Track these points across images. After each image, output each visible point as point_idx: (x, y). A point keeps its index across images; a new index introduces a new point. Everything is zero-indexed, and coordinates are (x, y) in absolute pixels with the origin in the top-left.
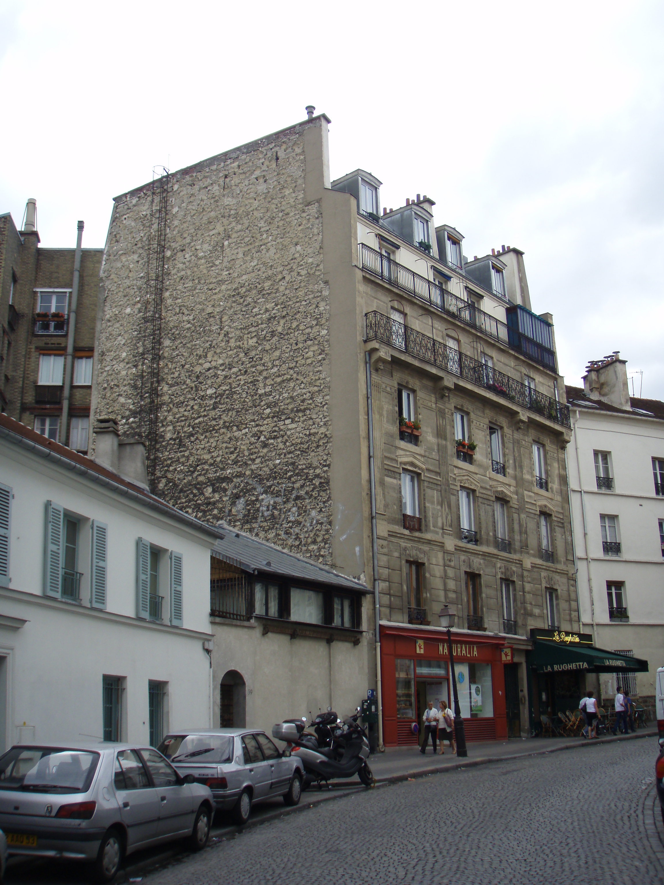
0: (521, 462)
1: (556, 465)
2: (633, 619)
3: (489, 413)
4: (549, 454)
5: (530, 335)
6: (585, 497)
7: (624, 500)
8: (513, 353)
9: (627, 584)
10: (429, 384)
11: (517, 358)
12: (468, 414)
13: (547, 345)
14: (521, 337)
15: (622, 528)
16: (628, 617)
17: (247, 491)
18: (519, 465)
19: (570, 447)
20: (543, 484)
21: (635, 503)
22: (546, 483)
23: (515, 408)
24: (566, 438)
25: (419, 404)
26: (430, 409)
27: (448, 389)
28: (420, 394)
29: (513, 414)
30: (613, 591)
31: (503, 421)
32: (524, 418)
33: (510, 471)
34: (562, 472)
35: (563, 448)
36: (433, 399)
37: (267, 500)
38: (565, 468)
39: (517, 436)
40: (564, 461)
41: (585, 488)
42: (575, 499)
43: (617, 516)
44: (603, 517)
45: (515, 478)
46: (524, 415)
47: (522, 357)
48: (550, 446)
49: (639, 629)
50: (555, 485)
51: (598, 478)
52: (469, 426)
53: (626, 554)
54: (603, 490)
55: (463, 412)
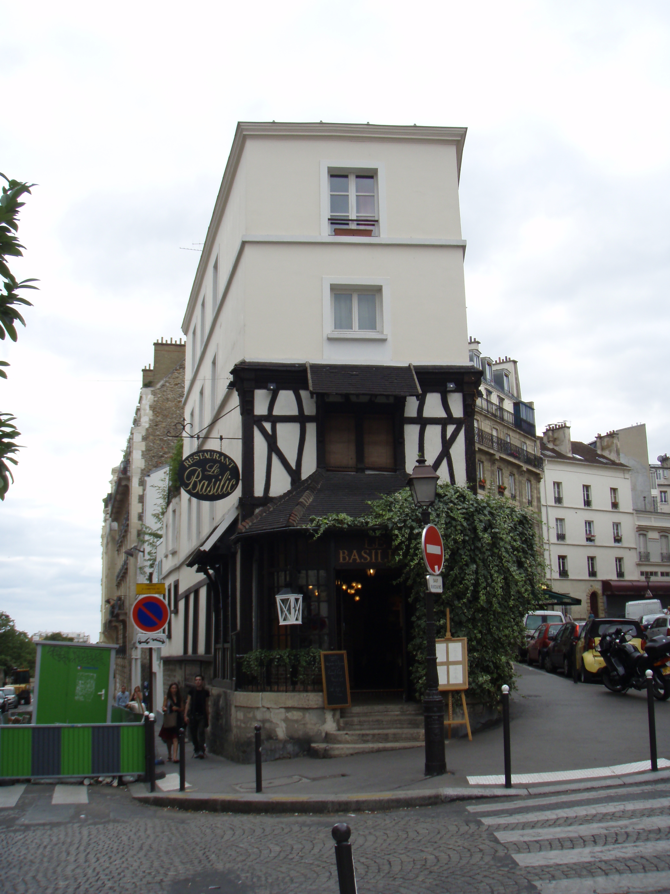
0: (522, 493)
1: (535, 491)
2: (571, 577)
3: (510, 468)
4: (533, 485)
5: (525, 419)
6: (549, 509)
7: (567, 510)
8: (518, 431)
9: (568, 557)
10: (488, 457)
11: (519, 433)
12: (501, 470)
13: (531, 422)
14: (522, 420)
15: (566, 525)
16: (568, 575)
18: (521, 495)
19: (542, 480)
20: (530, 503)
21: (573, 511)
22: (531, 502)
23: (521, 464)
24: (541, 476)
25: (485, 468)
26: (488, 470)
27: (497, 460)
28: (486, 463)
29: (519, 467)
30: (561, 561)
31: (515, 471)
32: (525, 469)
33: (517, 498)
34: (538, 495)
35: (539, 482)
36: (490, 465)
38: (539, 493)
39: (520, 478)
40: (539, 489)
41: (549, 504)
42: (543, 510)
43: (564, 519)
44: (557, 519)
45: (520, 502)
46: (525, 467)
47: (522, 433)
48: (533, 482)
49: (574, 582)
50: (535, 503)
51: (555, 497)
52: (502, 476)
53: (568, 541)
54: (557, 505)
55: (500, 469)
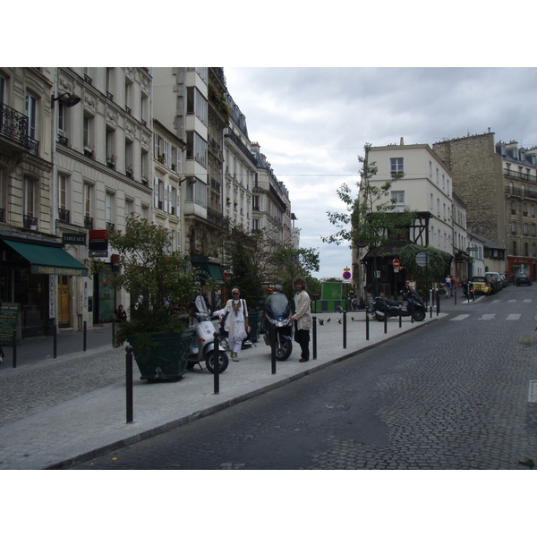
3: (531, 203)
10: (518, 200)
17: (476, 226)
25: (516, 205)
28: (516, 202)
31: (535, 204)
36: (519, 203)
37: (481, 228)
52: (526, 207)
55: (525, 204)
